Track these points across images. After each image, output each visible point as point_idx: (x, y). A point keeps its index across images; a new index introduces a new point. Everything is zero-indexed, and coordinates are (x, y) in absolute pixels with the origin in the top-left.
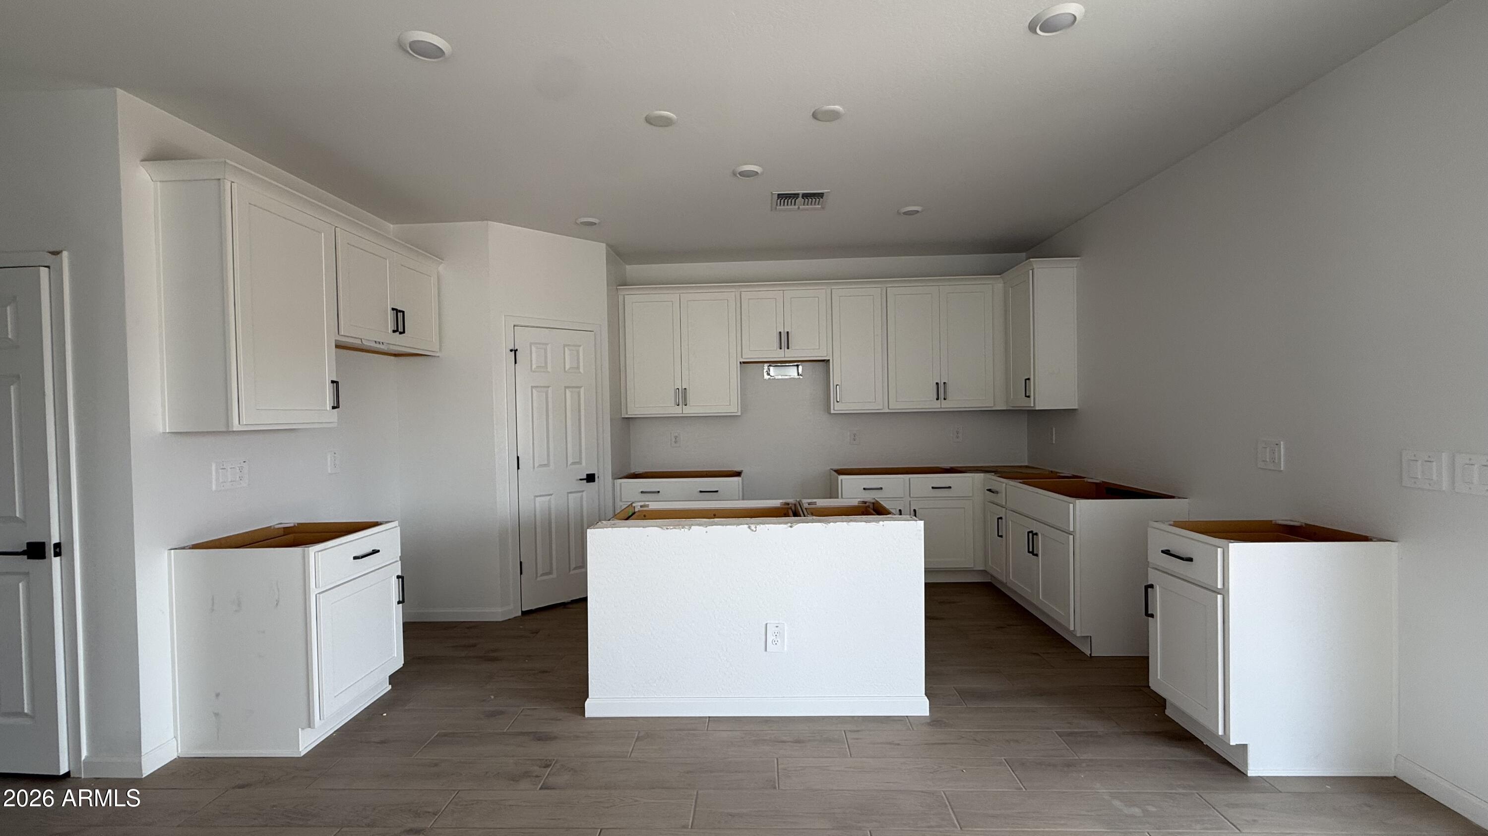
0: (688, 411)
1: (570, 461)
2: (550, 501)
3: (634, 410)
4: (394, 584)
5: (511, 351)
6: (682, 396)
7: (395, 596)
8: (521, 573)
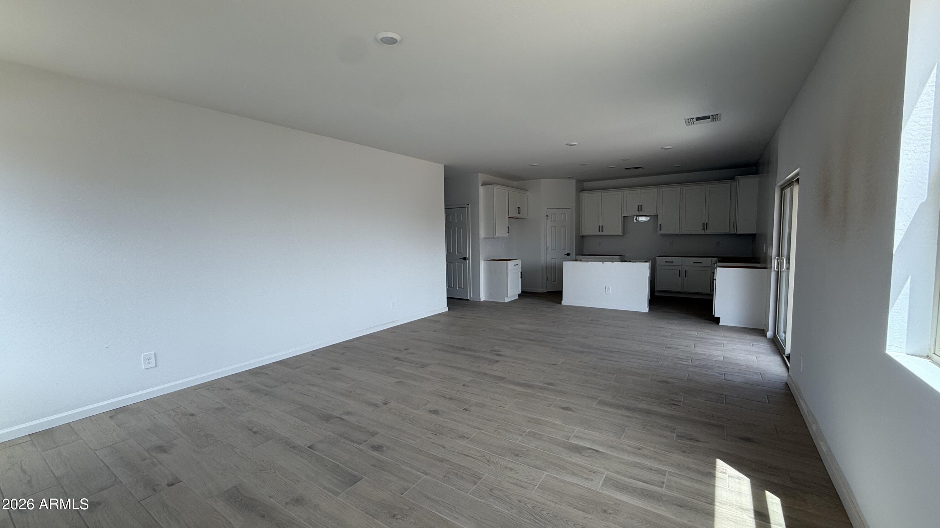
0: (603, 233)
1: (562, 249)
2: (556, 261)
3: (584, 234)
4: (520, 273)
5: (546, 216)
6: (601, 228)
7: (520, 276)
8: (547, 280)
